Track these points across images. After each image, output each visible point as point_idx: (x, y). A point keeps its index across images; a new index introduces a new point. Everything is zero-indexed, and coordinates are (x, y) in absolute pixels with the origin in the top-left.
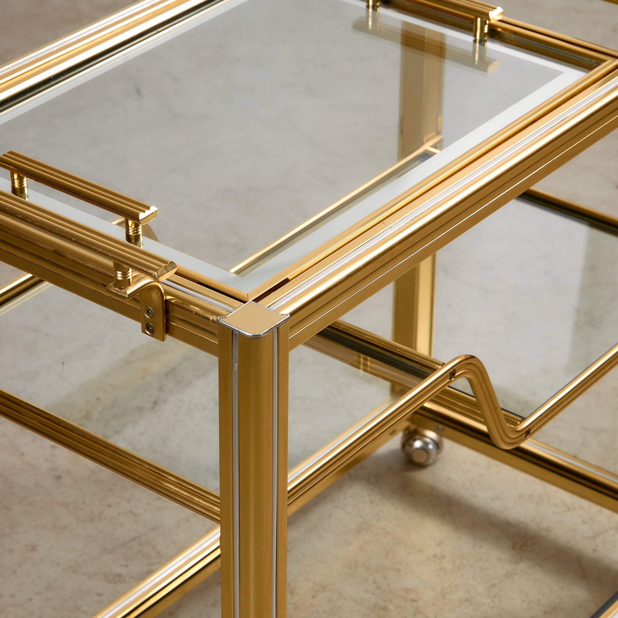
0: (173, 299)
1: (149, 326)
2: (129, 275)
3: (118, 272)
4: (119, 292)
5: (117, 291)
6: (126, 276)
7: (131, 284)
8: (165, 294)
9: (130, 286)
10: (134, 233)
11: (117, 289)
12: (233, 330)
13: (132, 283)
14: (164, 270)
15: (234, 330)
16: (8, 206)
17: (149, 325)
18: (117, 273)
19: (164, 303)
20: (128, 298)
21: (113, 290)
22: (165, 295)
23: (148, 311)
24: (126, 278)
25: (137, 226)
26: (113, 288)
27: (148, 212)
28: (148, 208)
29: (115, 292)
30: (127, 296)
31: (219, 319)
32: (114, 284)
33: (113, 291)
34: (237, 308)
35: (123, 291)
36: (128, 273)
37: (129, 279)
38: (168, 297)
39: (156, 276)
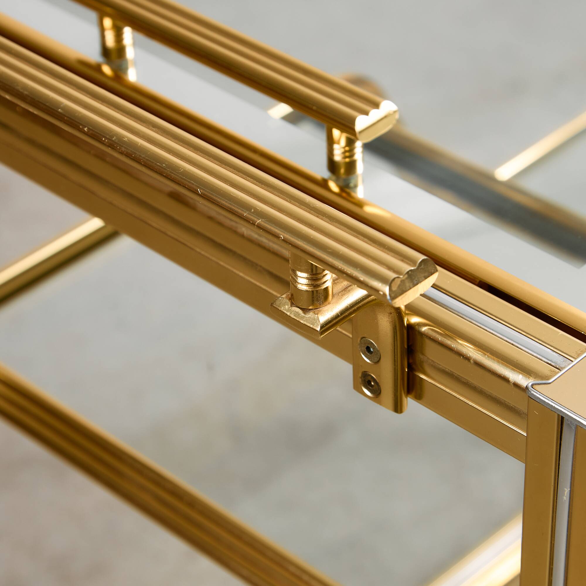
0: (425, 325)
1: (371, 380)
2: (325, 279)
3: (299, 274)
4: (302, 318)
5: (297, 314)
6: (318, 283)
7: (330, 297)
8: (407, 312)
9: (327, 303)
10: (345, 157)
11: (298, 310)
12: (563, 416)
13: (333, 296)
14: (407, 281)
15: (566, 418)
16: (62, 103)
17: (369, 378)
18: (296, 276)
19: (405, 332)
20: (322, 333)
21: (288, 311)
22: (408, 314)
23: (368, 349)
24: (319, 286)
25: (350, 143)
26: (287, 307)
27: (375, 115)
28: (376, 105)
29: (292, 316)
30: (318, 329)
31: (532, 385)
32: (290, 296)
33: (288, 314)
34: (575, 359)
35: (311, 315)
36: (322, 275)
37: (326, 289)
38: (415, 320)
39: (388, 297)
